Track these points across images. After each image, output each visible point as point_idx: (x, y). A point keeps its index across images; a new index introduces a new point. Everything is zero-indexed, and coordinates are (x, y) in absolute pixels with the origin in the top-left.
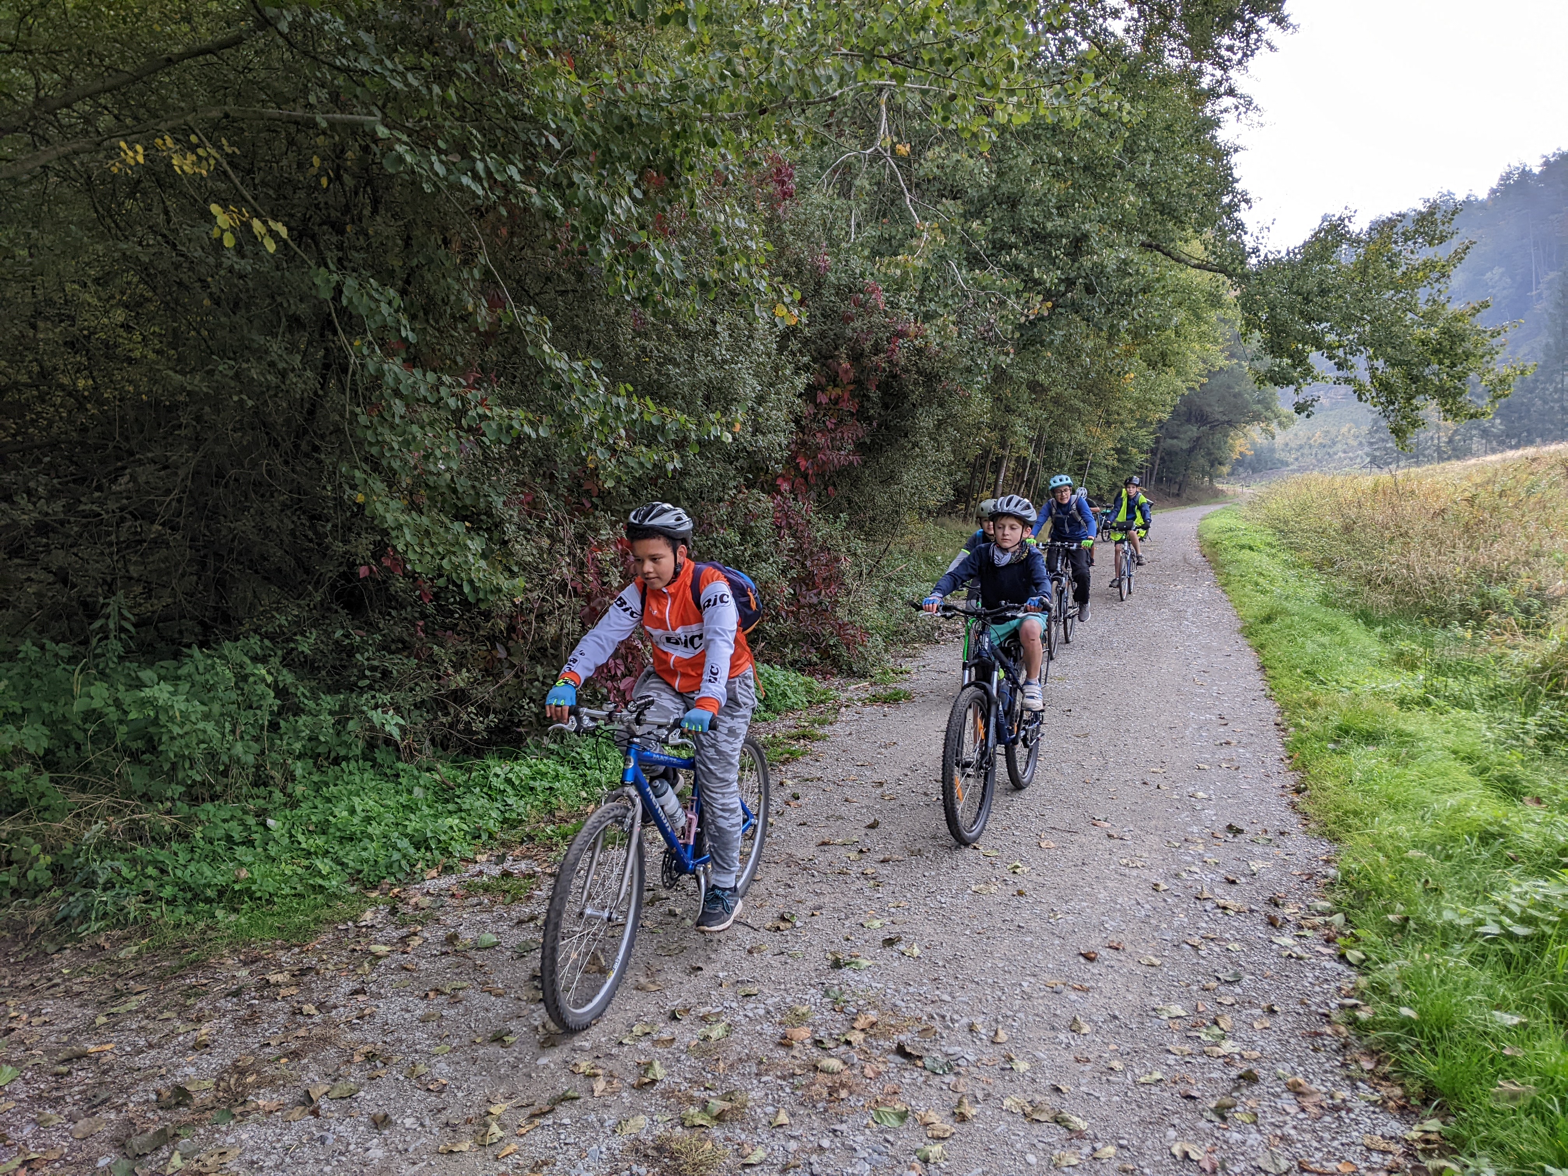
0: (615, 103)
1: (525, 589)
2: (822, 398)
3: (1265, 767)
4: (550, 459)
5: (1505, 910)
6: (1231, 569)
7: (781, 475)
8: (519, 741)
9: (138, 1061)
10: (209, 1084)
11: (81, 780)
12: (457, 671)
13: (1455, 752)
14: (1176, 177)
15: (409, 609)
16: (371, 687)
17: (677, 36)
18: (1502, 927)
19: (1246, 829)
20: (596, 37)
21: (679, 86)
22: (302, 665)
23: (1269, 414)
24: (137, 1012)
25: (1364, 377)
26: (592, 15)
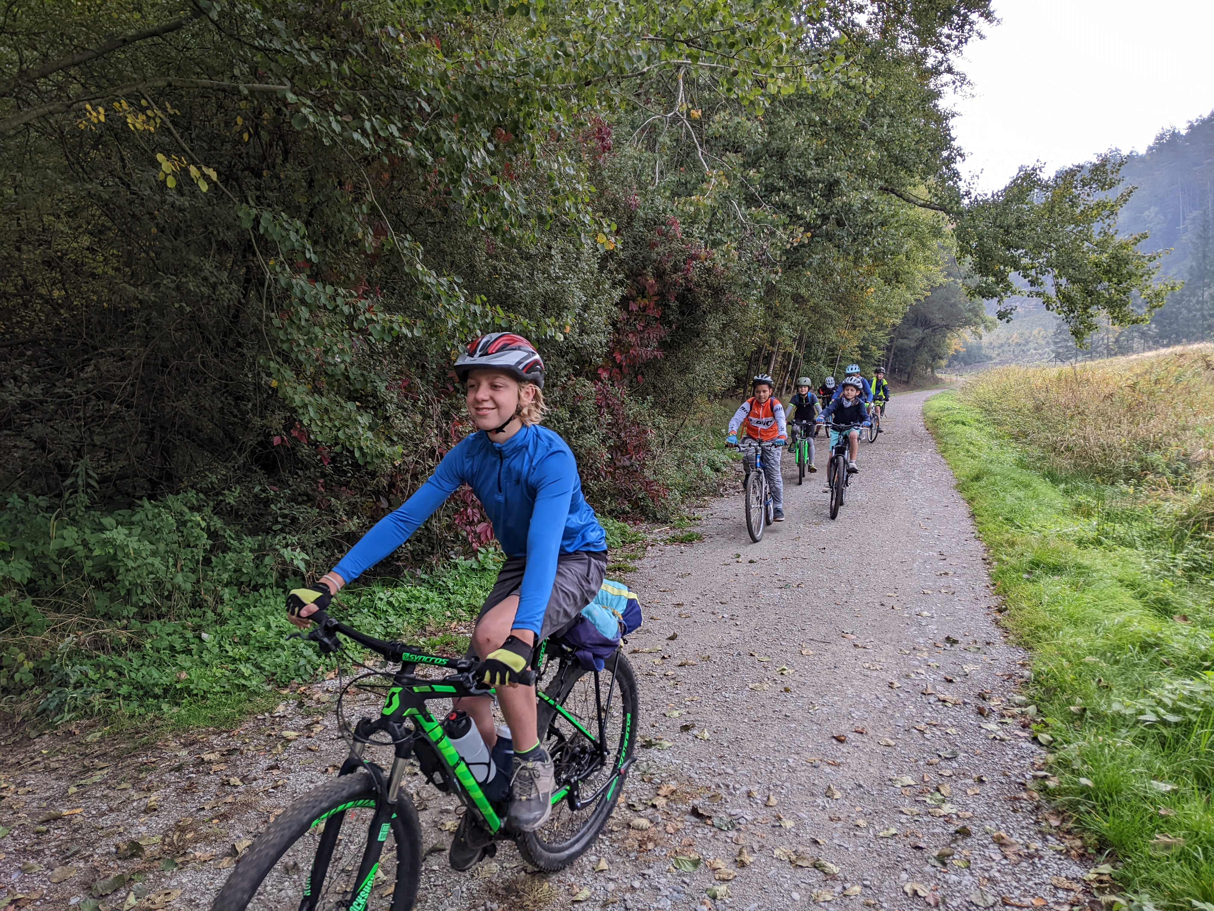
0: (472, 76)
1: (403, 454)
2: (633, 307)
3: (975, 592)
4: (422, 353)
5: (1160, 703)
6: (948, 439)
7: (601, 366)
8: (397, 572)
9: (102, 822)
10: (157, 839)
11: (56, 603)
12: (350, 518)
13: (1121, 581)
14: (907, 136)
15: (312, 470)
16: (282, 531)
17: (521, 25)
18: (1159, 716)
19: (960, 640)
20: (458, 25)
21: (523, 63)
22: (229, 513)
23: (978, 320)
24: (100, 783)
25: (1052, 292)
26: (455, 7)
